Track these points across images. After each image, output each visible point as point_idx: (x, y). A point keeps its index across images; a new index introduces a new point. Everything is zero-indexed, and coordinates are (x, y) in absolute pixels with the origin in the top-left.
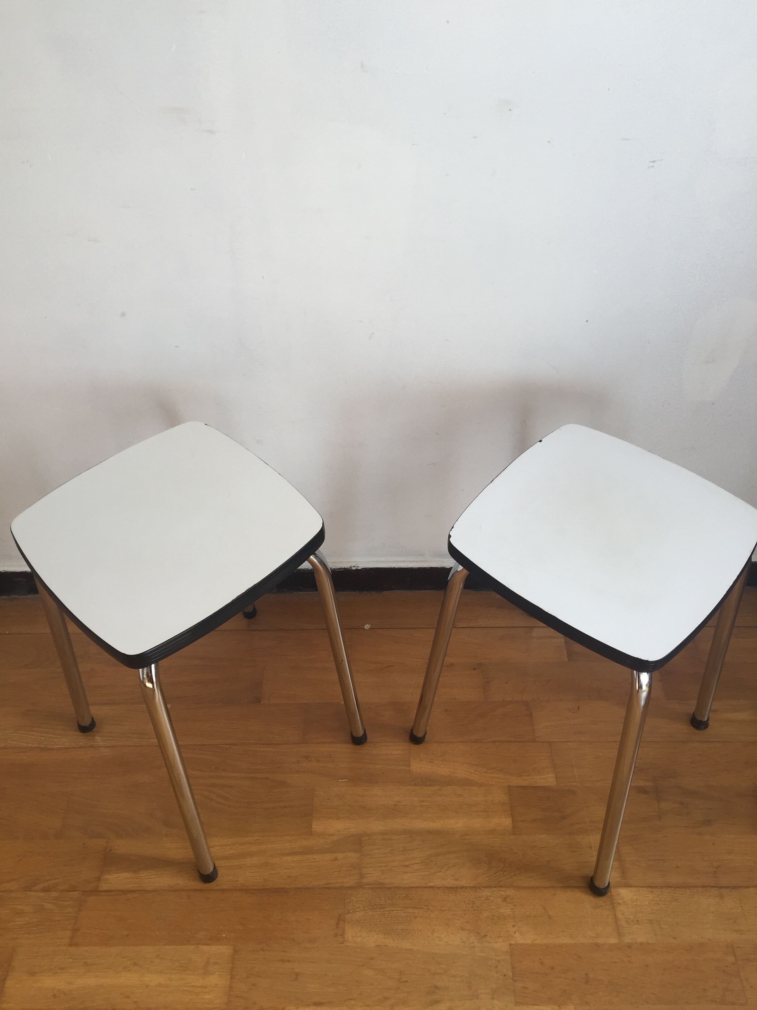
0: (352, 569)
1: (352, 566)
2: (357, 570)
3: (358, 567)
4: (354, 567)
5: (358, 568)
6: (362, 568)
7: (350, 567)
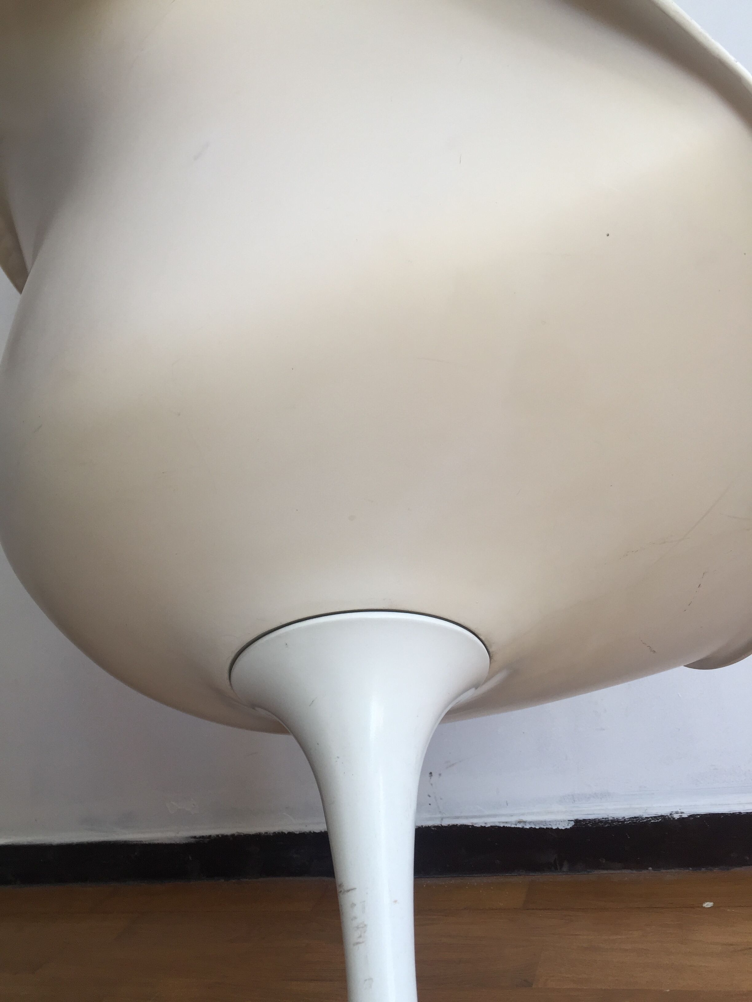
0: (674, 818)
1: (672, 812)
2: (682, 820)
3: (682, 813)
4: (677, 813)
5: (685, 816)
6: (689, 815)
7: (671, 814)
